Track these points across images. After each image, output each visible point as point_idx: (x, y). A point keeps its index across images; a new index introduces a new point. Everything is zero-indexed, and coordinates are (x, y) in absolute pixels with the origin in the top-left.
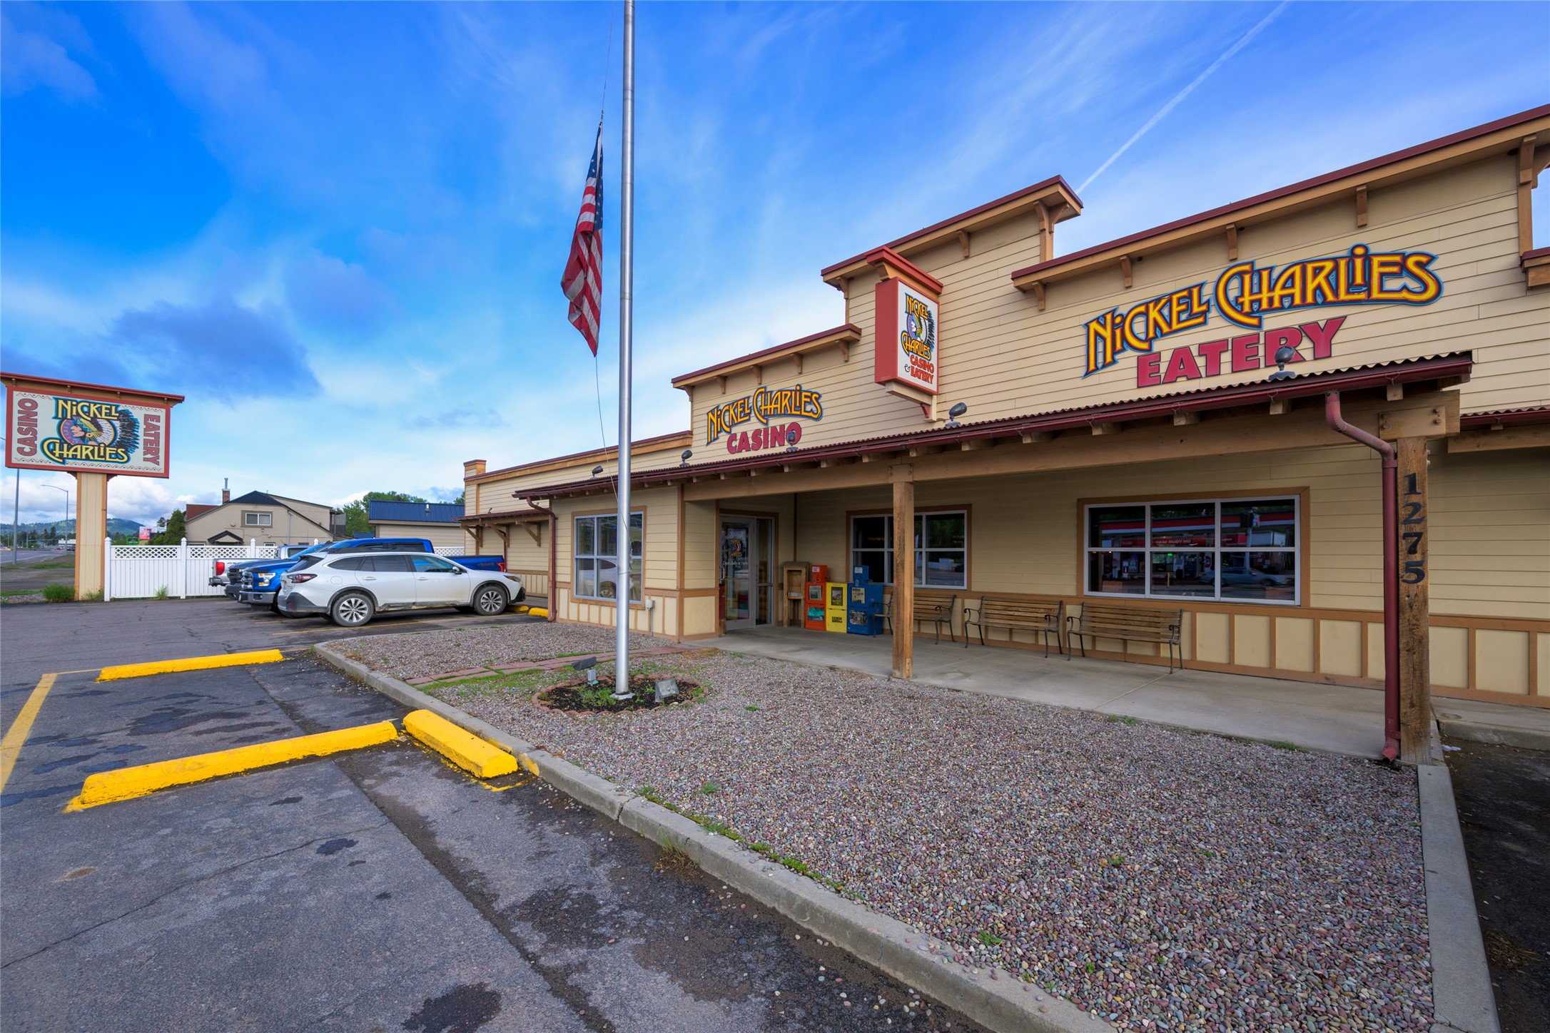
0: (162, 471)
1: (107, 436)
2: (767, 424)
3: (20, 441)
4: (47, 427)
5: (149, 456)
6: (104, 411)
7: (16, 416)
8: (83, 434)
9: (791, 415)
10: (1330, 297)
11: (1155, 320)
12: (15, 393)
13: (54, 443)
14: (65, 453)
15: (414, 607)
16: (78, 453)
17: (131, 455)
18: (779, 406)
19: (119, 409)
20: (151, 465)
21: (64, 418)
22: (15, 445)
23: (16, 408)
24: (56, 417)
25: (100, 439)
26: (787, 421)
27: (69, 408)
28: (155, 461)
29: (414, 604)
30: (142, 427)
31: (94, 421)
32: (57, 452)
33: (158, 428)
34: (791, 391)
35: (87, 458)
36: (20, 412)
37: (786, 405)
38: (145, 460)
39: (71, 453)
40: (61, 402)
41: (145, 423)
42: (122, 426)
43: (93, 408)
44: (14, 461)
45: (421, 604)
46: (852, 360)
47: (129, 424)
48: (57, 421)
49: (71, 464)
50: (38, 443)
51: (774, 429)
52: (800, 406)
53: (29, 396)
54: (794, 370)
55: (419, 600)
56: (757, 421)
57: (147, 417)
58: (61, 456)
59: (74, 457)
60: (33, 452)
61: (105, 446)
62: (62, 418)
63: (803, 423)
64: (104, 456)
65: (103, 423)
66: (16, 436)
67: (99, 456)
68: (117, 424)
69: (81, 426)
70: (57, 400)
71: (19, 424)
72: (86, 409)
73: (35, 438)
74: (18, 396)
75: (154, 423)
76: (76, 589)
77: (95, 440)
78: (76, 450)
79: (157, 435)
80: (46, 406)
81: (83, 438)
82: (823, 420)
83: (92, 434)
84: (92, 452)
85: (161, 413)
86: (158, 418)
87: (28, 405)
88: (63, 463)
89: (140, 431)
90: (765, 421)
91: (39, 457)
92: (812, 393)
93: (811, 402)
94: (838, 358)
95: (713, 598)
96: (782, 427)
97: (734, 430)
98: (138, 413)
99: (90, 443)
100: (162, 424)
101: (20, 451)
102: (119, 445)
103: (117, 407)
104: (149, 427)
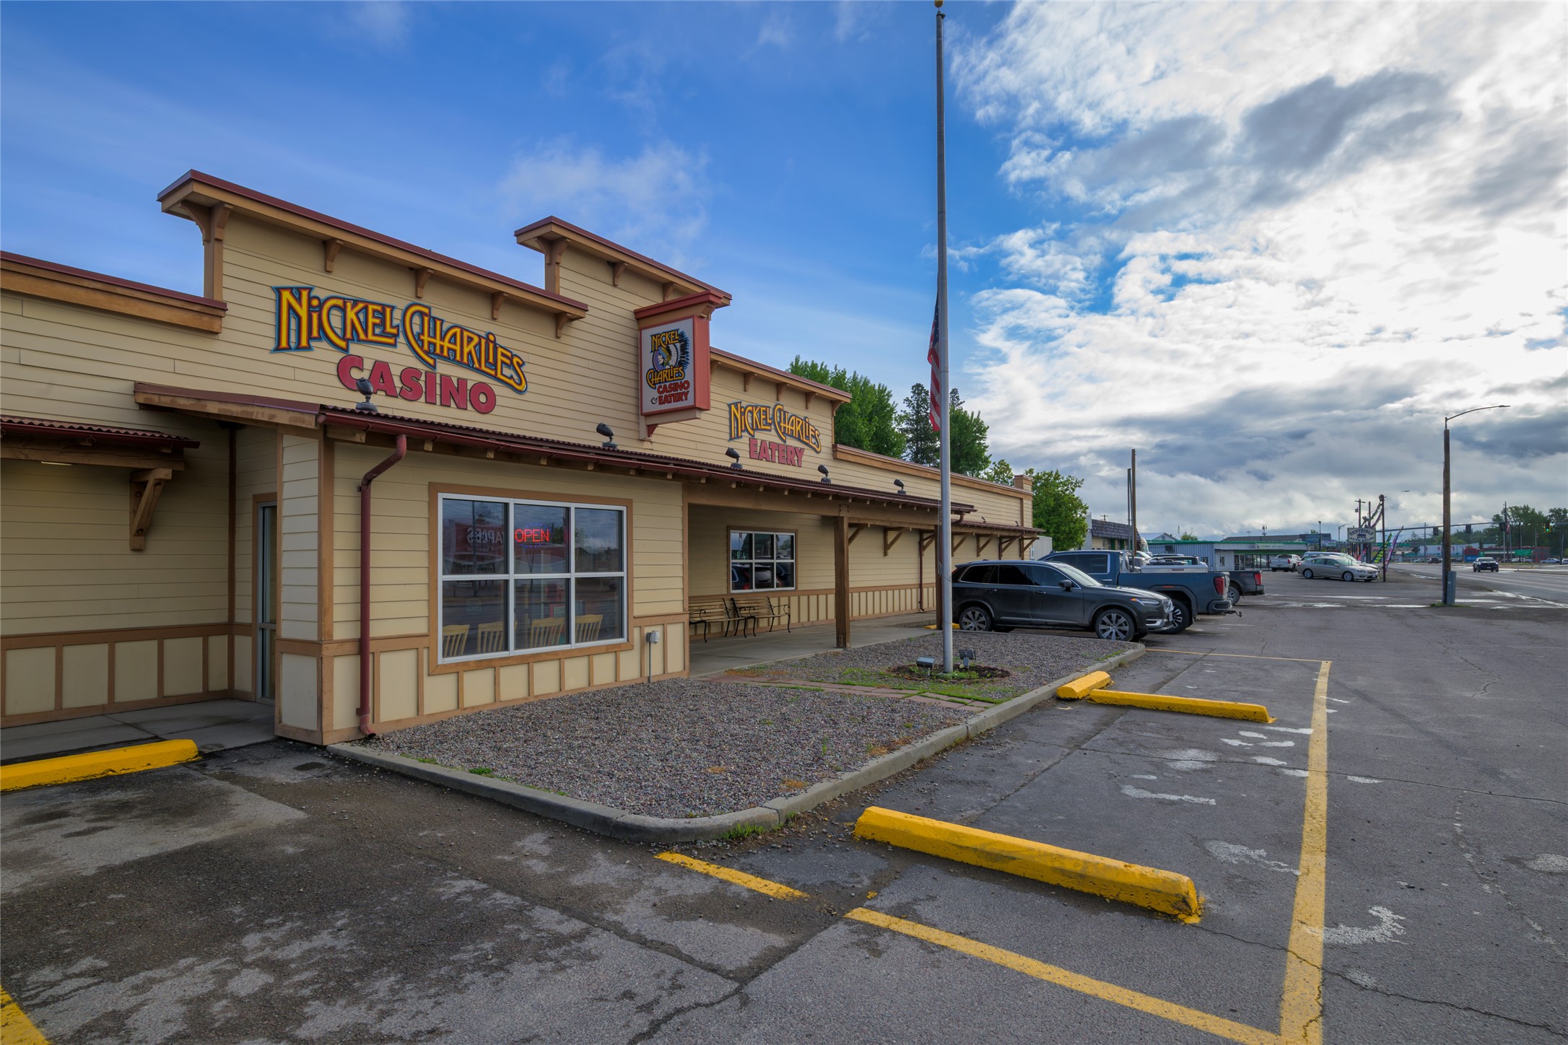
2: (433, 366)
82: (526, 396)
90: (430, 360)
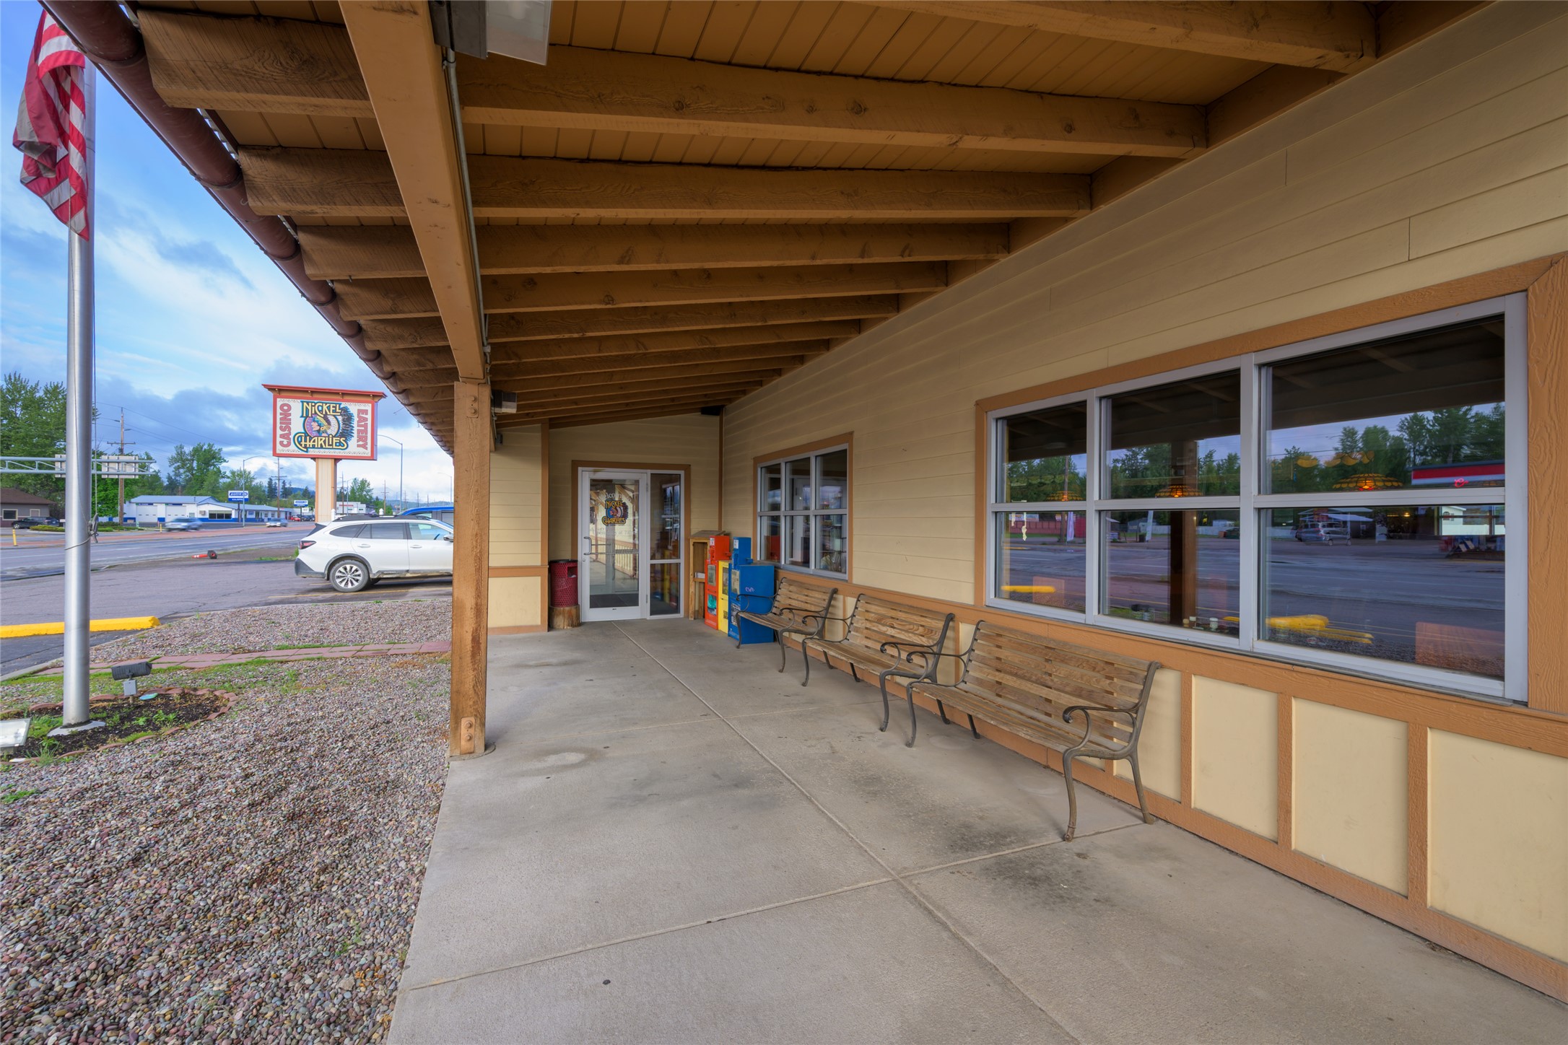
0: (369, 455)
1: (333, 430)
3: (282, 436)
4: (297, 426)
5: (361, 443)
6: (332, 409)
7: (279, 417)
8: (318, 428)
12: (278, 399)
13: (301, 436)
14: (308, 443)
15: (408, 575)
16: (316, 443)
17: (349, 443)
19: (342, 406)
20: (361, 450)
21: (307, 416)
22: (279, 439)
23: (279, 411)
24: (302, 416)
25: (329, 432)
27: (310, 408)
28: (364, 446)
29: (408, 571)
30: (356, 419)
31: (325, 418)
32: (303, 443)
33: (366, 419)
35: (322, 447)
36: (281, 414)
38: (359, 446)
39: (311, 443)
40: (305, 404)
41: (358, 416)
42: (343, 420)
43: (325, 407)
44: (278, 452)
45: (414, 572)
47: (348, 418)
48: (303, 419)
49: (312, 452)
50: (292, 437)
53: (286, 401)
55: (412, 568)
57: (359, 411)
58: (305, 447)
59: (314, 447)
60: (289, 444)
61: (333, 437)
62: (306, 416)
64: (332, 445)
65: (331, 418)
66: (279, 432)
67: (329, 445)
68: (340, 418)
69: (317, 422)
70: (302, 402)
71: (281, 423)
72: (320, 408)
73: (290, 434)
74: (280, 402)
75: (364, 416)
77: (326, 433)
78: (314, 441)
79: (366, 426)
80: (296, 406)
81: (319, 431)
83: (325, 428)
84: (325, 442)
85: (368, 407)
86: (366, 412)
87: (286, 408)
88: (307, 451)
89: (355, 424)
91: (293, 449)
95: (539, 579)
98: (353, 408)
99: (323, 435)
100: (369, 416)
101: (281, 443)
102: (341, 436)
103: (340, 404)
104: (361, 419)
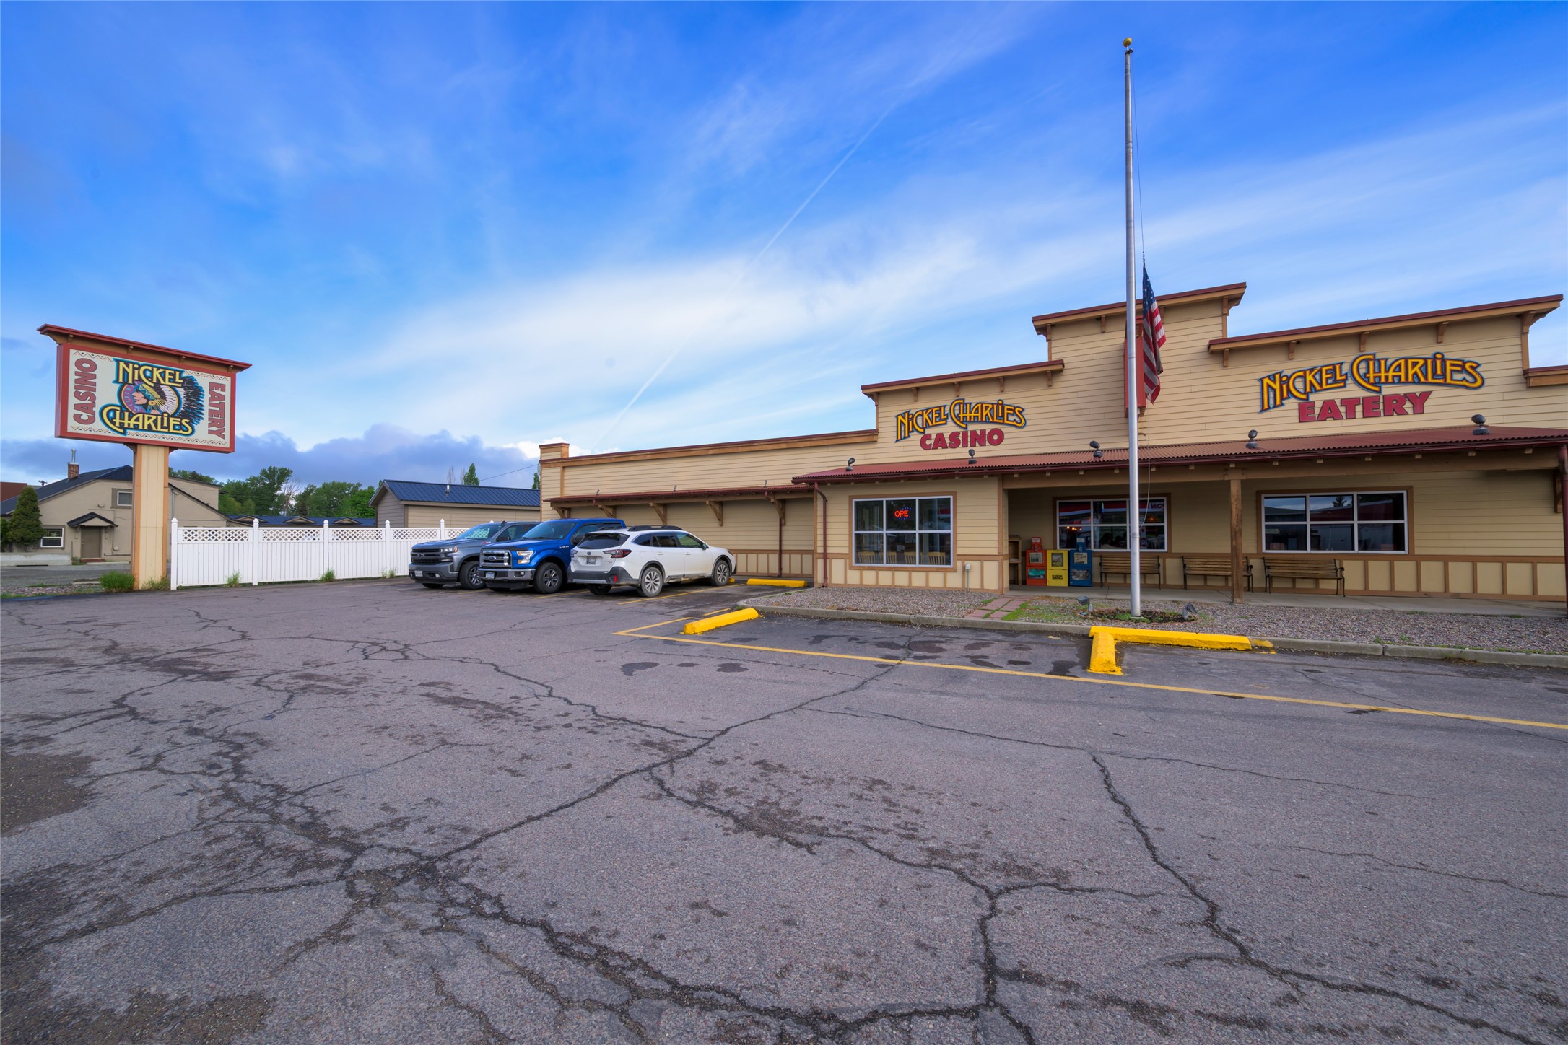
0: (228, 445)
1: (170, 406)
2: (966, 428)
3: (76, 407)
4: (106, 393)
5: (214, 428)
6: (167, 377)
7: (72, 378)
8: (144, 401)
9: (993, 423)
10: (1423, 380)
11: (1311, 382)
12: (72, 351)
13: (115, 410)
14: (126, 422)
15: (683, 579)
16: (140, 423)
17: (196, 427)
18: (979, 415)
19: (184, 375)
20: (215, 438)
21: (125, 382)
22: (72, 412)
23: (73, 369)
24: (117, 381)
25: (163, 408)
26: (988, 428)
27: (130, 371)
28: (220, 433)
29: (684, 576)
30: (207, 395)
31: (157, 387)
32: (117, 421)
33: (223, 398)
34: (993, 404)
35: (150, 429)
36: (77, 374)
37: (987, 415)
38: (210, 432)
39: (132, 422)
40: (122, 364)
41: (211, 392)
42: (187, 394)
43: (156, 373)
44: (70, 430)
45: (688, 576)
46: (1055, 385)
47: (194, 392)
48: (118, 386)
49: (132, 435)
50: (97, 409)
51: (974, 433)
52: (1003, 416)
53: (87, 355)
54: (995, 389)
55: (687, 573)
56: (954, 425)
57: (212, 385)
58: (122, 426)
59: (136, 428)
60: (91, 420)
61: (169, 416)
62: (123, 382)
63: (1004, 429)
64: (168, 427)
65: (166, 390)
66: (72, 401)
67: (162, 427)
68: (181, 392)
69: (143, 392)
70: (118, 362)
71: (76, 387)
72: (148, 374)
73: (94, 404)
74: (75, 355)
75: (219, 392)
76: (136, 577)
77: (159, 409)
78: (137, 420)
79: (222, 406)
80: (106, 367)
81: (145, 406)
83: (155, 402)
84: (155, 422)
85: (226, 381)
86: (223, 387)
87: (86, 365)
88: (124, 433)
89: (205, 401)
90: (964, 426)
91: (98, 427)
92: (1015, 408)
93: (1014, 413)
94: (1044, 383)
96: (983, 432)
97: (928, 431)
98: (203, 380)
99: (153, 412)
100: (227, 394)
101: (77, 418)
102: (184, 416)
103: (181, 372)
104: (214, 397)
